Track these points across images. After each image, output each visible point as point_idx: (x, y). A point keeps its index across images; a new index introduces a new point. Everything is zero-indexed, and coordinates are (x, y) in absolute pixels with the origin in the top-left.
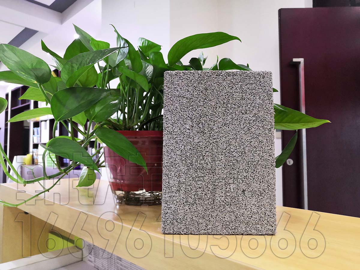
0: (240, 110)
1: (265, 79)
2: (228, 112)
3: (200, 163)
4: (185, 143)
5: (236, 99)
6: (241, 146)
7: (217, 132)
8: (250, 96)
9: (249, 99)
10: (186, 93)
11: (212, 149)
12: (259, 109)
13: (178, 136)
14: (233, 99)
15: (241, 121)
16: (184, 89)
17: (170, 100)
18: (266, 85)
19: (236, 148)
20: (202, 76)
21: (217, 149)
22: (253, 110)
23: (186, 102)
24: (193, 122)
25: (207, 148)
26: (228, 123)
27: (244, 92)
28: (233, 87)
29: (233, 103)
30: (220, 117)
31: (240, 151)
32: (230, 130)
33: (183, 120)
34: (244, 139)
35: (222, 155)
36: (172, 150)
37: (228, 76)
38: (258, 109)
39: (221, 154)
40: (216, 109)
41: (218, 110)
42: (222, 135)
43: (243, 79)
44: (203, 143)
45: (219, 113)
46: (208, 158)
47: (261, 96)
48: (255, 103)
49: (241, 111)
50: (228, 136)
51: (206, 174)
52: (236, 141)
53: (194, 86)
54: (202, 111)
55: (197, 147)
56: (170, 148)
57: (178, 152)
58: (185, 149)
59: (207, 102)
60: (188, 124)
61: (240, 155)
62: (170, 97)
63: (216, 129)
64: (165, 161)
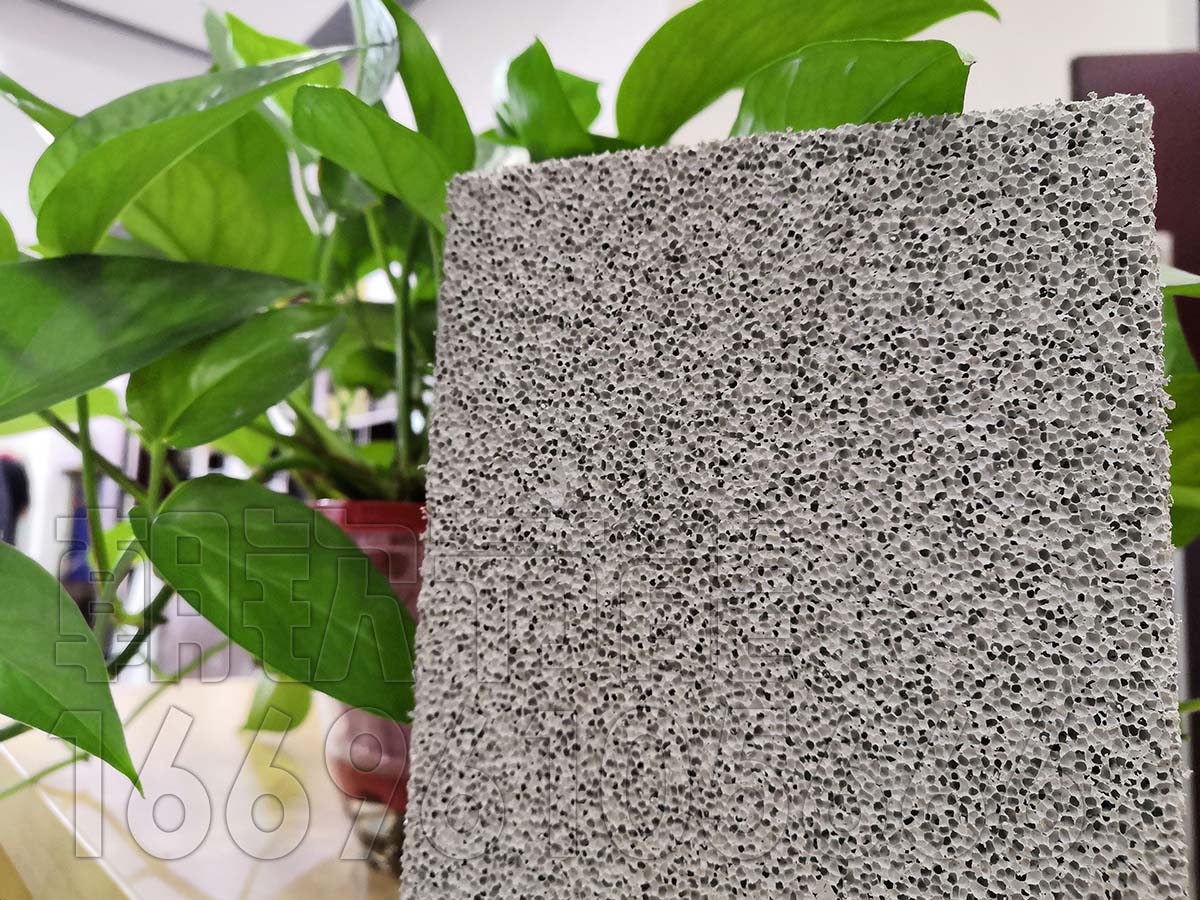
0: (894, 384)
1: (1090, 154)
2: (816, 404)
3: (621, 739)
4: (538, 600)
5: (868, 312)
6: (898, 639)
7: (733, 539)
8: (970, 283)
9: (961, 307)
10: (555, 293)
11: (699, 648)
12: (1042, 375)
13: (501, 556)
14: (851, 313)
15: (902, 459)
16: (544, 269)
17: (471, 337)
18: (1097, 196)
19: (865, 653)
20: (650, 180)
21: (735, 653)
22: (994, 380)
23: (557, 343)
24: (589, 469)
25: (667, 645)
26: (812, 478)
27: (924, 261)
28: (849, 234)
29: (849, 336)
30: (759, 436)
31: (889, 678)
32: (825, 526)
33: (533, 456)
34: (921, 594)
35: (768, 697)
36: (464, 643)
37: (819, 165)
38: (1029, 374)
39: (760, 692)
40: (733, 385)
41: (747, 388)
42: (771, 555)
43: (922, 173)
44: (644, 604)
45: (751, 411)
46: (672, 712)
47: (1054, 282)
48: (1007, 333)
49: (906, 391)
50: (811, 567)
51: (656, 822)
52: (866, 602)
53: (606, 246)
54: (649, 396)
55: (607, 632)
56: (453, 631)
57: (495, 655)
58: (532, 640)
59: (678, 337)
60: (556, 483)
61: (893, 706)
62: (467, 319)
63: (731, 515)
64: (421, 710)
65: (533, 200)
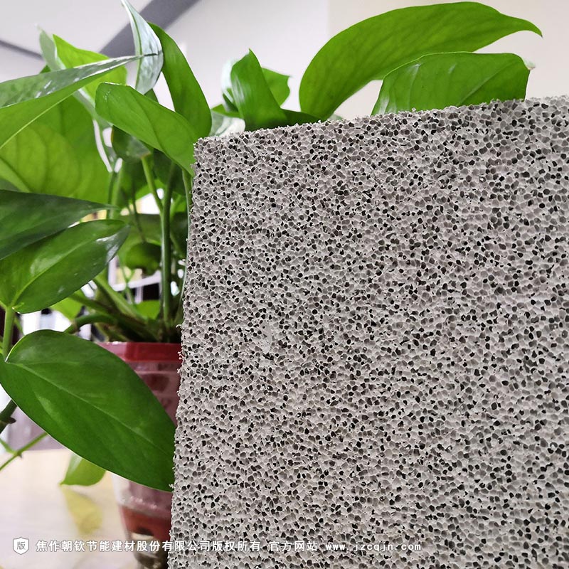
0: (483, 274)
2: (433, 286)
3: (309, 503)
4: (254, 412)
5: (466, 227)
6: (489, 439)
7: (380, 374)
8: (532, 208)
9: (527, 223)
10: (264, 214)
11: (359, 445)
13: (230, 384)
14: (455, 228)
15: (489, 322)
16: (257, 199)
17: (210, 242)
19: (467, 448)
20: (324, 142)
21: (382, 448)
22: (549, 271)
23: (266, 247)
24: (287, 327)
25: (338, 442)
26: (431, 334)
27: (502, 194)
28: (453, 177)
29: (454, 242)
30: (397, 307)
31: (483, 465)
32: (440, 365)
33: (250, 319)
34: (503, 410)
35: (404, 476)
36: (206, 440)
37: (433, 132)
39: (398, 473)
40: (379, 273)
41: (388, 276)
42: (405, 384)
43: (500, 137)
44: (323, 415)
45: (391, 290)
46: (341, 486)
48: (557, 241)
49: (492, 278)
50: (431, 392)
51: (332, 558)
52: (468, 415)
53: (296, 185)
54: (325, 281)
55: (299, 433)
56: (199, 432)
57: (226, 448)
58: (250, 439)
59: (343, 243)
60: (266, 336)
61: (486, 483)
62: (207, 231)
63: (379, 358)
64: (179, 483)
65: (250, 156)
